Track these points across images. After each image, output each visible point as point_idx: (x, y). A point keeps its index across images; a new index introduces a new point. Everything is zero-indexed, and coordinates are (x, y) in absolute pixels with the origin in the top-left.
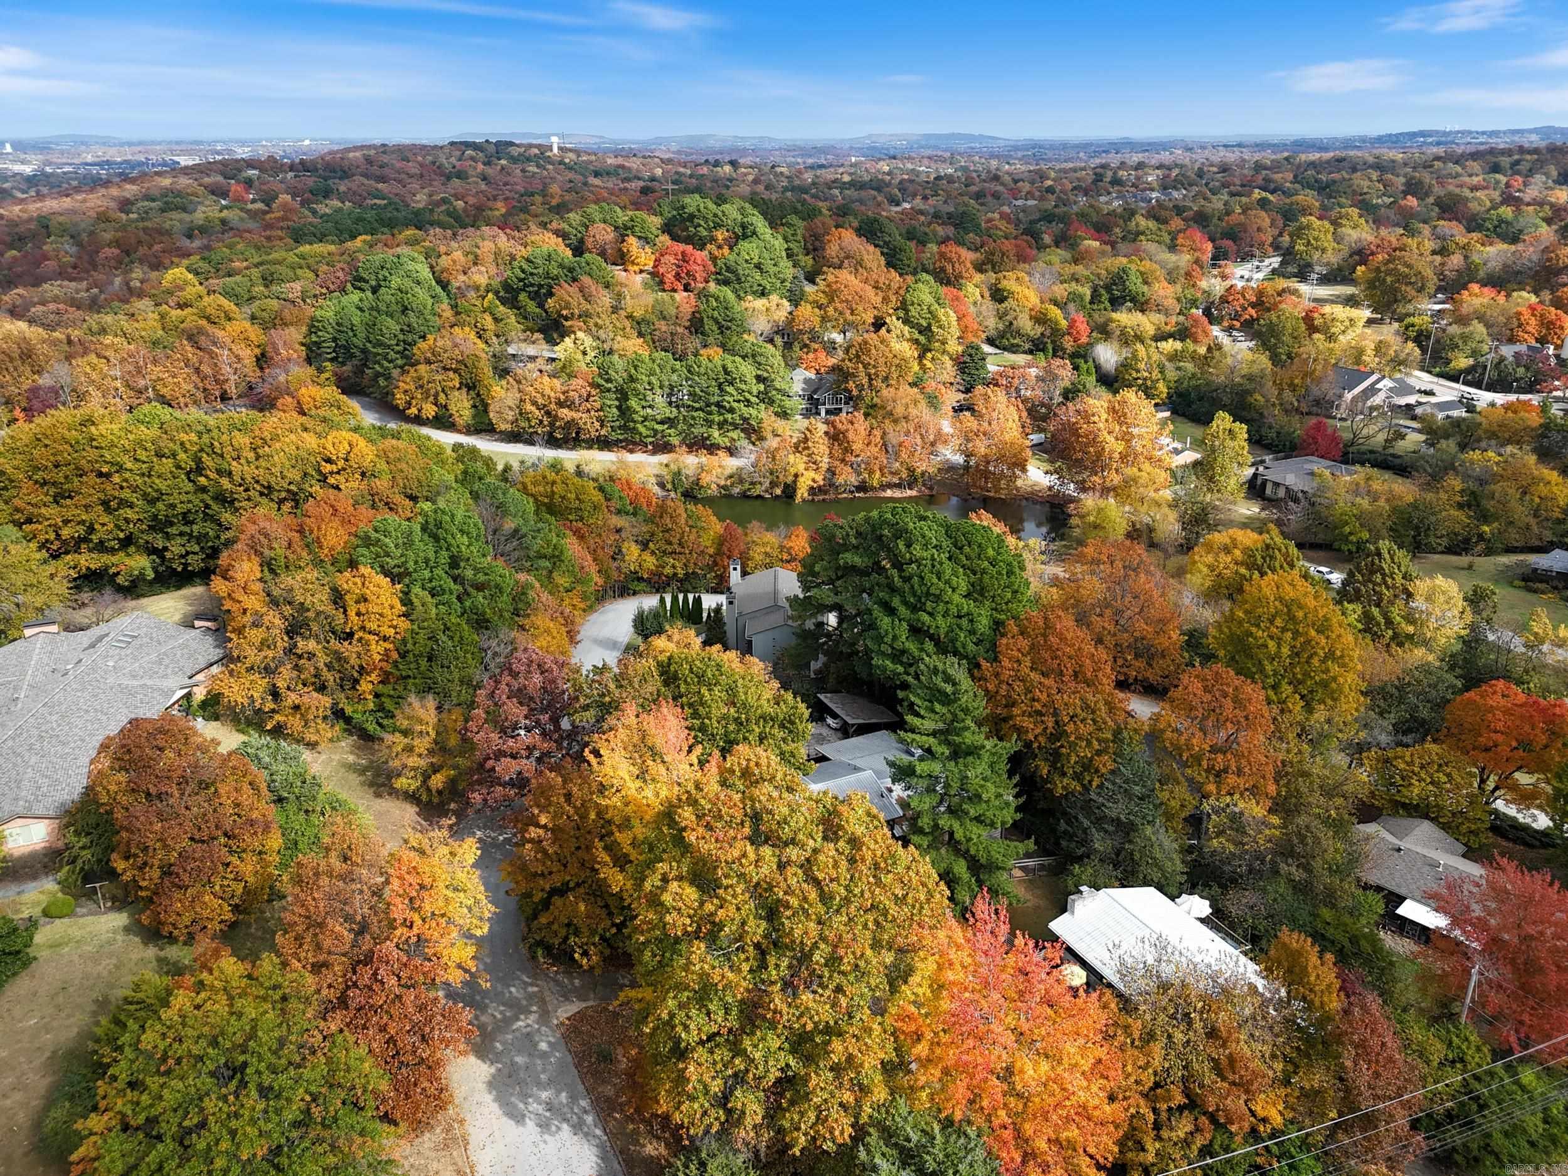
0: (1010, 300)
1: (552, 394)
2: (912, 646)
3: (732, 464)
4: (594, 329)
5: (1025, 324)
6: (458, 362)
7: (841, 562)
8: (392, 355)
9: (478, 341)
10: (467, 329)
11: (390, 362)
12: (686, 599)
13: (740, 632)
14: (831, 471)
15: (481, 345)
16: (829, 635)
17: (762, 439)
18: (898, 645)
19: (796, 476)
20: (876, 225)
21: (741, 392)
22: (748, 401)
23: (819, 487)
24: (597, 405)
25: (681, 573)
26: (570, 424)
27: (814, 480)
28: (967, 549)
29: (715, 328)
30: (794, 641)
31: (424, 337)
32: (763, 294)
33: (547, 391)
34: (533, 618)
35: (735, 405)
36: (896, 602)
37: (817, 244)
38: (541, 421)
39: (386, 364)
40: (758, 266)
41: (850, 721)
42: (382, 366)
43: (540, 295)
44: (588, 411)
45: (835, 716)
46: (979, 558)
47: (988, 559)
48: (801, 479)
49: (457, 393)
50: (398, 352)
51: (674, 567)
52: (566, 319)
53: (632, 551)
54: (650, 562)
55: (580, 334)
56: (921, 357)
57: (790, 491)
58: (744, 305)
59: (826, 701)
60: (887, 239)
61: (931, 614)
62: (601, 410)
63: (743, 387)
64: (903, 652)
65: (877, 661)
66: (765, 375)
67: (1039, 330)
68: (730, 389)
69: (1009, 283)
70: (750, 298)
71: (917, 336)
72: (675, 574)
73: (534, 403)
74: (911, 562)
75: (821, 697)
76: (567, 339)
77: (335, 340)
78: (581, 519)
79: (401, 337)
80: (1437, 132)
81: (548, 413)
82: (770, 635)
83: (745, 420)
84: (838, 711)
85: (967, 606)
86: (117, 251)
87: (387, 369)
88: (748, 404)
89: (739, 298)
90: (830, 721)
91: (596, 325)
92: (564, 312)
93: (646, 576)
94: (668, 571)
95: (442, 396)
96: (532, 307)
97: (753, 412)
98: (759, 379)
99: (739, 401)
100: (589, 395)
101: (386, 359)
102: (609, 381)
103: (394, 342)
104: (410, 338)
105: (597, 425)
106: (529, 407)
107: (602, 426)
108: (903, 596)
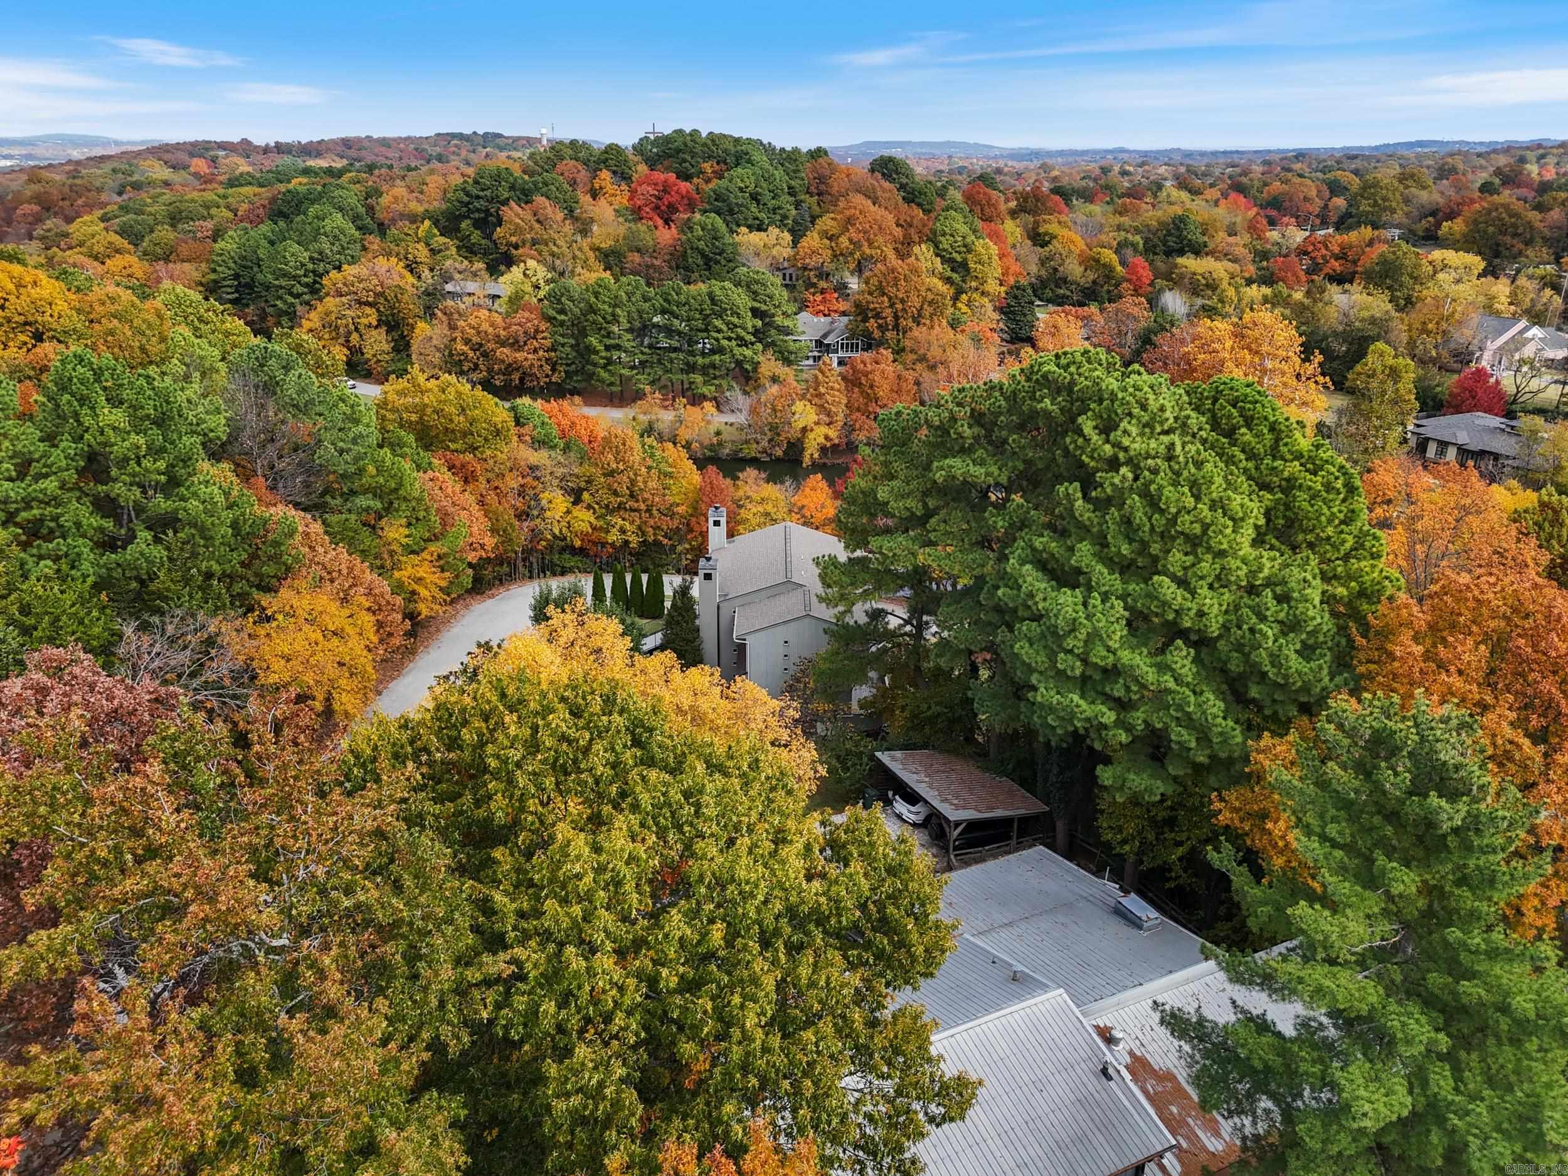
0: (1055, 242)
1: (490, 330)
2: (1138, 661)
3: (719, 420)
4: (549, 259)
5: (1074, 270)
6: (377, 295)
7: (939, 476)
8: (299, 289)
9: (408, 274)
10: (394, 260)
11: (297, 296)
12: (636, 581)
13: (724, 629)
14: (849, 428)
15: (411, 279)
16: (891, 635)
17: (757, 387)
18: (1099, 657)
19: (804, 430)
20: (891, 166)
21: (732, 327)
22: (742, 339)
23: (834, 446)
24: (548, 343)
25: (634, 540)
26: (510, 368)
27: (827, 438)
28: (1245, 435)
29: (700, 261)
30: (823, 645)
31: (339, 268)
32: (760, 228)
33: (485, 326)
34: (284, 593)
35: (725, 343)
36: (1084, 554)
37: (823, 187)
38: (476, 366)
39: (290, 299)
40: (755, 197)
41: (952, 813)
42: (285, 302)
43: (488, 222)
44: (535, 351)
45: (912, 798)
46: (1275, 453)
47: (1298, 456)
48: (811, 436)
49: (374, 332)
50: (307, 285)
51: (623, 531)
52: (516, 247)
53: (556, 503)
54: (584, 518)
55: (531, 263)
56: (956, 299)
57: (795, 448)
58: (737, 239)
59: (896, 767)
60: (904, 181)
61: (1182, 583)
62: (553, 349)
63: (735, 320)
64: (1112, 672)
65: (1046, 694)
66: (764, 307)
67: (1091, 276)
68: (718, 323)
69: (1051, 226)
70: (744, 229)
71: (949, 273)
72: (627, 542)
73: (467, 342)
74: (1113, 464)
75: (884, 757)
76: (514, 269)
77: (236, 276)
78: (473, 449)
79: (311, 266)
80: (1435, 142)
81: (485, 355)
82: (781, 633)
83: (739, 363)
84: (922, 790)
85: (1269, 562)
86: (36, 208)
87: (292, 305)
88: (743, 343)
89: (732, 231)
90: (901, 806)
91: (553, 255)
92: (514, 239)
93: (578, 543)
94: (614, 537)
95: (355, 337)
96: (476, 236)
97: (748, 353)
98: (755, 312)
99: (729, 339)
100: (537, 331)
101: (291, 294)
102: (562, 311)
103: (302, 272)
104: (321, 268)
105: (547, 368)
106: (460, 346)
107: (554, 370)
108: (1101, 542)
